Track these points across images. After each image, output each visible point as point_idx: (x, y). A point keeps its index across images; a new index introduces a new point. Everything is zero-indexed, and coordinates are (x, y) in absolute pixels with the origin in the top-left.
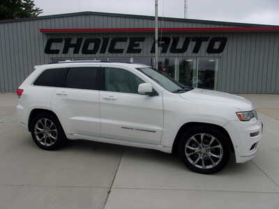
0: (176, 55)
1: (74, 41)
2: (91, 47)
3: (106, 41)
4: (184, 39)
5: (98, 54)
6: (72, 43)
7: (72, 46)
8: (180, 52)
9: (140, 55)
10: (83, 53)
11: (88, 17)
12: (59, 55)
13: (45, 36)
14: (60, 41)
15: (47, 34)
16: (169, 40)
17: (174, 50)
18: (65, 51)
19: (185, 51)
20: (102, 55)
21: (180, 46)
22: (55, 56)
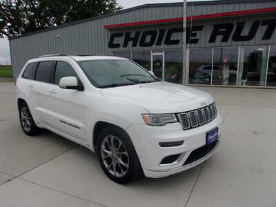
0: (240, 43)
1: (133, 35)
2: (148, 39)
3: (162, 32)
4: (252, 23)
5: (154, 46)
6: (131, 36)
7: (132, 39)
8: (246, 40)
9: (197, 45)
10: (141, 45)
11: (146, 10)
12: (120, 49)
13: (109, 32)
14: (120, 35)
15: (111, 30)
16: (232, 26)
17: (238, 38)
18: (125, 45)
19: (251, 39)
20: (158, 47)
21: (245, 32)
22: (116, 49)
